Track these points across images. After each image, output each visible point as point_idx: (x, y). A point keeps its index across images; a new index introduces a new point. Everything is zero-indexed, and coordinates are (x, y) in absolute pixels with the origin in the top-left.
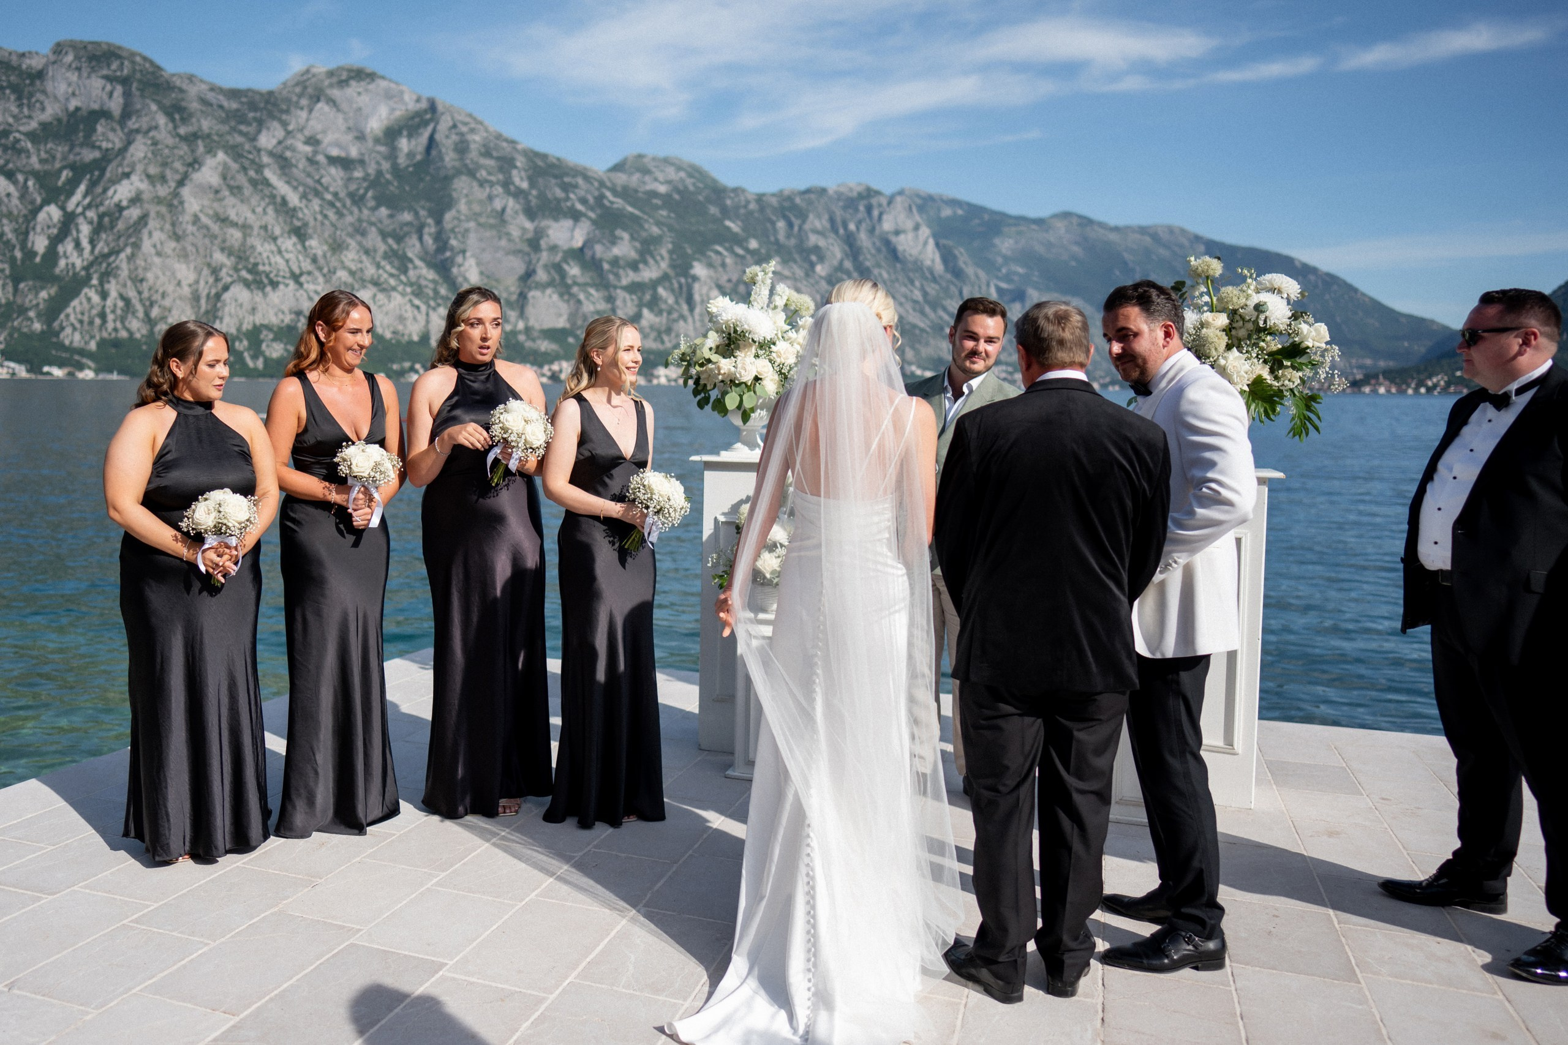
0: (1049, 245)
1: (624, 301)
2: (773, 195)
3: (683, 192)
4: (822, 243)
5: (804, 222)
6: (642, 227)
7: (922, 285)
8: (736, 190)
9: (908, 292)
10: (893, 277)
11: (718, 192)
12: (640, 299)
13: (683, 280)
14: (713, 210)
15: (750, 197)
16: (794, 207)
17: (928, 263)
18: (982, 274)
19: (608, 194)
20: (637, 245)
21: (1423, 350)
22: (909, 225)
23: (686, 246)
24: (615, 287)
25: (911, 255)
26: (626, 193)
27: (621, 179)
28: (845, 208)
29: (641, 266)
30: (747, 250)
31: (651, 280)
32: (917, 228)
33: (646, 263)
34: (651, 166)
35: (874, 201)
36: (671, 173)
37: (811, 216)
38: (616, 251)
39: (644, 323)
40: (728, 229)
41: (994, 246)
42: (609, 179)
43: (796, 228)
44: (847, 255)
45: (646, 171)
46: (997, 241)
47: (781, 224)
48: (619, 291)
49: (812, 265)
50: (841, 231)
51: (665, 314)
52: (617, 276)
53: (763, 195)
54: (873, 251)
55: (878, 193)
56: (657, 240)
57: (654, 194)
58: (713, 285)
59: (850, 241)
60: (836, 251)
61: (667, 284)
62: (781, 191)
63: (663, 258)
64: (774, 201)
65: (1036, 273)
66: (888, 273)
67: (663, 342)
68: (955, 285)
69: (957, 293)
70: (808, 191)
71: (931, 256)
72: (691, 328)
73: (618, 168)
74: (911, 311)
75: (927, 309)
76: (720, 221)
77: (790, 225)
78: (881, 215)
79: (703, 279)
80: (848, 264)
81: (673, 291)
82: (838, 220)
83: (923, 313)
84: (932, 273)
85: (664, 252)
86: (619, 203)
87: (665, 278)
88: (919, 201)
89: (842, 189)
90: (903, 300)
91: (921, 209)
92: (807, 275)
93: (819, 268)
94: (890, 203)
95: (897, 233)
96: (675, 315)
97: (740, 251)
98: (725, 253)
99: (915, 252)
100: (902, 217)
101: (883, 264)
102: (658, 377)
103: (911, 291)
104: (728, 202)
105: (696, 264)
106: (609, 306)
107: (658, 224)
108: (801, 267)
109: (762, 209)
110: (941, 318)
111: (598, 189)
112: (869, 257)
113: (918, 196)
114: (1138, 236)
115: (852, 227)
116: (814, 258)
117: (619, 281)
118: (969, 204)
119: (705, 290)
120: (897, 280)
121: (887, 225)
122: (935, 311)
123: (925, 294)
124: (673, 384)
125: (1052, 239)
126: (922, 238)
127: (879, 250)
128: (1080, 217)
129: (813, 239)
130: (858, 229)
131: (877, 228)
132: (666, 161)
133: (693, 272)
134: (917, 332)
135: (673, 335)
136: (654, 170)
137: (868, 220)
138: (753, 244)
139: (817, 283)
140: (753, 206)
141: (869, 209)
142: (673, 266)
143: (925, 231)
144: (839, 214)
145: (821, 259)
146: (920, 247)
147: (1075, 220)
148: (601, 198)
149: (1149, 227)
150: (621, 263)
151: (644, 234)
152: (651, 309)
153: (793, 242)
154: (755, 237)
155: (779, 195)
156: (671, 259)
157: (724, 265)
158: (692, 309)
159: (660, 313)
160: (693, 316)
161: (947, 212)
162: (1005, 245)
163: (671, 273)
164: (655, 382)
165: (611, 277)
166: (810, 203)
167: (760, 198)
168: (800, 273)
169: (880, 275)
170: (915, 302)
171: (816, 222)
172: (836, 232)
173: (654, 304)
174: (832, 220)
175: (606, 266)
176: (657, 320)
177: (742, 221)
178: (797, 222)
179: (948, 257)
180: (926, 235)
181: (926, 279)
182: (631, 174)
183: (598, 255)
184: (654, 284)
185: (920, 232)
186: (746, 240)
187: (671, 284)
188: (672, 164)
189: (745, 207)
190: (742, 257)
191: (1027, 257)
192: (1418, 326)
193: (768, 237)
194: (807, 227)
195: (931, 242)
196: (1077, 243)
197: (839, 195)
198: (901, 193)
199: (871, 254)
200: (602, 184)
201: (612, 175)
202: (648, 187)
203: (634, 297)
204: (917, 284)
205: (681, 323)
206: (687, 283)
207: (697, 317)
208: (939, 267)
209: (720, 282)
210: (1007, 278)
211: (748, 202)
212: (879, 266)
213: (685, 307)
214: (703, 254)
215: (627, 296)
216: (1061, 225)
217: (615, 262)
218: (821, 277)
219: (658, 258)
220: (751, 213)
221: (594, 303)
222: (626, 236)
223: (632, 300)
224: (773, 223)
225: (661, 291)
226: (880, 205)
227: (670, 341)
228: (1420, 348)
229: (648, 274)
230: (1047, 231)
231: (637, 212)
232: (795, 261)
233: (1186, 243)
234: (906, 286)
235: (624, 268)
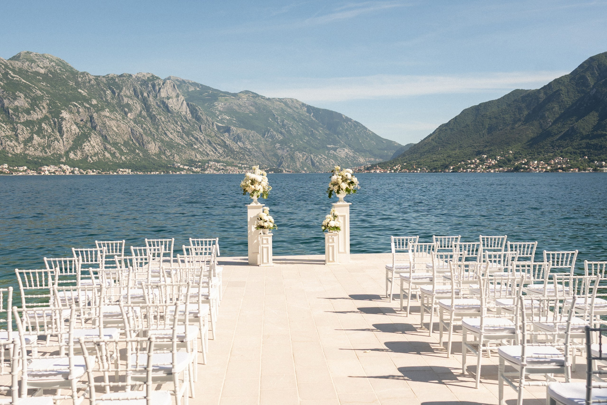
0: (240, 106)
1: (23, 129)
2: (104, 77)
3: (54, 74)
4: (130, 102)
5: (120, 91)
6: (31, 91)
7: (181, 124)
8: (83, 73)
9: (175, 127)
10: (167, 120)
11: (74, 74)
12: (32, 130)
13: (56, 120)
14: (71, 83)
15: (91, 77)
16: (115, 83)
17: (184, 113)
18: (210, 119)
19: (10, 72)
20: (29, 100)
21: (392, 154)
22: (174, 94)
23: (57, 102)
24: (17, 123)
25: (175, 109)
26: (20, 72)
27: (18, 64)
28: (141, 85)
29: (32, 112)
30: (91, 105)
31: (38, 119)
32: (178, 96)
33: (35, 110)
34: (34, 58)
35: (156, 82)
36: (47, 63)
37: (124, 88)
38: (16, 103)
39: (34, 142)
40: (80, 93)
41: (214, 105)
42: (11, 64)
43: (117, 94)
44: (143, 109)
45: (33, 61)
46: (216, 103)
47: (108, 92)
48: (19, 125)
49: (126, 114)
50: (140, 96)
51: (47, 138)
52: (18, 116)
53: (99, 76)
54: (157, 107)
55: (157, 78)
56: (41, 98)
57: (38, 73)
58: (73, 122)
59: (144, 101)
60: (138, 107)
61: (47, 122)
62: (107, 75)
63: (44, 108)
64: (104, 80)
65: (234, 119)
66: (165, 118)
67: (46, 153)
68: (197, 124)
69: (198, 128)
70: (121, 76)
71: (185, 110)
72: (62, 145)
73: (16, 58)
74: (176, 136)
75: (184, 136)
76: (76, 89)
77: (113, 92)
78: (160, 89)
79: (67, 119)
80: (144, 113)
81: (50, 125)
82: (138, 90)
83: (182, 137)
84: (186, 118)
85: (45, 105)
86: (17, 77)
87: (46, 118)
88: (178, 83)
89: (139, 75)
90: (172, 131)
91: (179, 87)
92: (123, 118)
93: (129, 115)
94: (163, 84)
95: (168, 98)
96: (52, 138)
97: (88, 106)
98: (79, 106)
99: (177, 108)
100: (170, 90)
101: (162, 113)
102: (44, 171)
103: (176, 127)
104: (80, 80)
105: (62, 111)
106: (14, 133)
107: (41, 89)
108: (119, 114)
109: (98, 84)
110: (191, 140)
111: (4, 69)
112: (154, 109)
113: (177, 80)
114: (278, 103)
115: (145, 94)
116: (126, 109)
117: (20, 120)
118: (201, 85)
119: (68, 126)
120: (169, 121)
121: (163, 94)
122: (188, 137)
123: (183, 128)
124: (53, 174)
125: (241, 103)
126: (180, 102)
127: (159, 106)
128: (253, 93)
129: (126, 100)
130: (148, 96)
131: (158, 95)
132: (43, 55)
133: (61, 115)
134: (180, 147)
135: (52, 149)
136: (37, 60)
137: (153, 92)
138: (94, 102)
139: (129, 122)
140: (92, 82)
141: (154, 86)
142: (50, 112)
143: (181, 98)
144: (138, 87)
145: (131, 110)
146: (180, 105)
147: (251, 95)
148: (7, 73)
149: (283, 99)
150: (20, 109)
151: (33, 95)
152: (38, 135)
153: (115, 101)
154: (95, 99)
155: (107, 77)
156: (49, 108)
157: (78, 112)
158: (62, 136)
159: (44, 136)
160: (63, 139)
161: (191, 89)
162: (220, 105)
163: (49, 116)
164: (43, 174)
165: (14, 117)
166: (123, 82)
167: (97, 78)
168: (119, 117)
169: (161, 118)
170: (179, 132)
171: (126, 92)
172: (138, 97)
173: (40, 132)
174: (135, 91)
175: (11, 112)
176: (42, 141)
177: (87, 89)
178: (117, 91)
179: (193, 111)
180: (182, 100)
181: (184, 121)
182: (23, 63)
183: (6, 105)
184: (40, 122)
185: (179, 98)
186: (90, 99)
187: (50, 122)
188: (48, 58)
189: (89, 82)
190: (88, 108)
191: (230, 111)
192: (390, 144)
193: (102, 98)
194: (122, 94)
195: (185, 102)
196: (251, 105)
197: (138, 79)
198: (169, 78)
199: (155, 108)
200: (6, 66)
201: (12, 62)
202: (34, 70)
203: (28, 128)
204: (179, 123)
205: (56, 142)
206: (58, 121)
207: (65, 139)
208: (189, 116)
209: (76, 121)
210: (221, 121)
211: (90, 80)
212: (160, 114)
213: (58, 134)
214: (67, 106)
215: (24, 128)
216: (244, 96)
217: (16, 109)
218: (131, 119)
219: (41, 108)
220: (93, 86)
221: (4, 132)
222: (22, 95)
223: (27, 130)
224: (105, 92)
225: (43, 125)
226: (159, 85)
227: (50, 152)
228: (391, 154)
229: (36, 116)
230: (239, 99)
231: (27, 83)
232: (117, 111)
233: (299, 107)
234: (173, 124)
235: (22, 114)
